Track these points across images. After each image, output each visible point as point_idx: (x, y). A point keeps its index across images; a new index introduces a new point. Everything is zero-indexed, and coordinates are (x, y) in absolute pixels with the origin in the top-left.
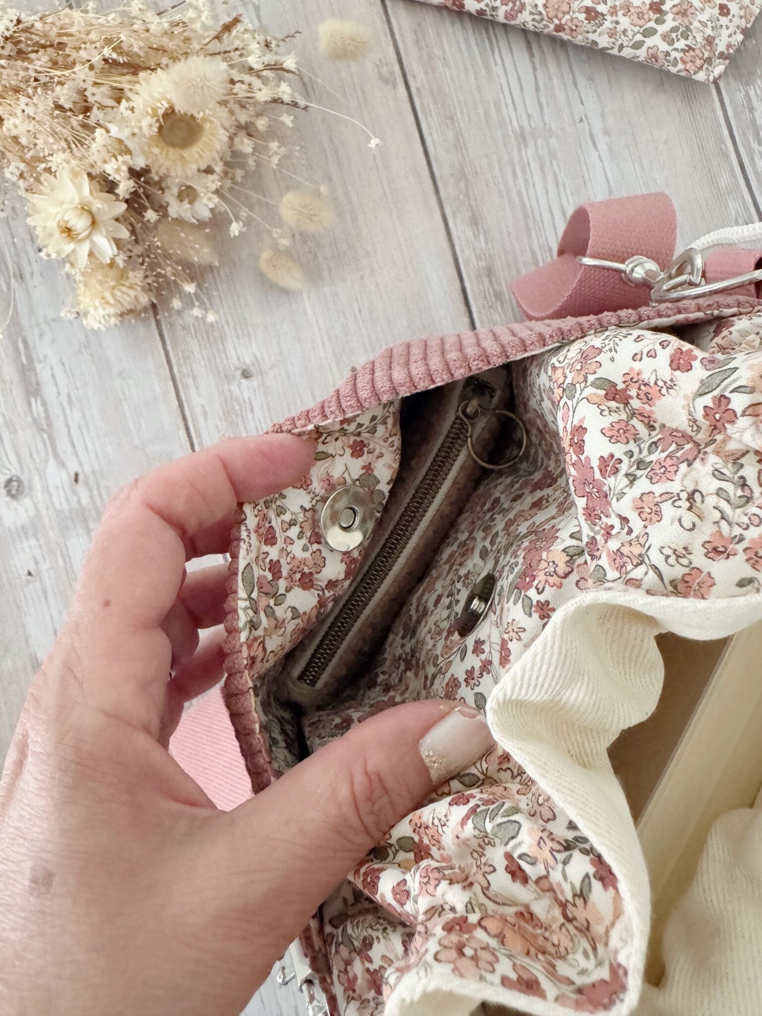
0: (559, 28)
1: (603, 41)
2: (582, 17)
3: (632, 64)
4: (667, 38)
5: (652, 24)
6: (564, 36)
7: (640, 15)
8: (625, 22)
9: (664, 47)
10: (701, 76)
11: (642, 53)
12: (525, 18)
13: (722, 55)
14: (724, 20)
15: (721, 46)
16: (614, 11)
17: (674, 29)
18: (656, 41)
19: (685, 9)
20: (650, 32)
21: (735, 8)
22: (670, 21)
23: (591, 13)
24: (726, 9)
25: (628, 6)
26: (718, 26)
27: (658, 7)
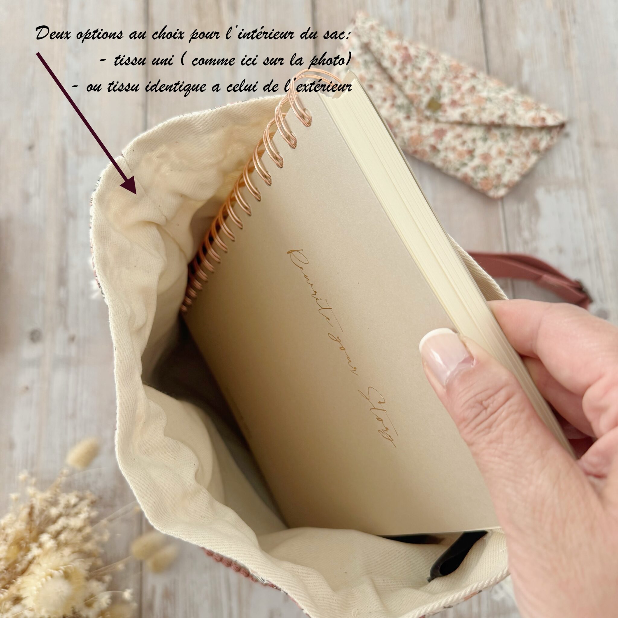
0: (415, 152)
1: (439, 163)
2: (427, 149)
3: (454, 179)
4: (476, 169)
5: (466, 161)
6: (418, 156)
7: (461, 155)
8: (451, 156)
9: (471, 174)
10: (492, 193)
11: (459, 175)
13: (506, 186)
14: (508, 167)
15: (506, 179)
16: (446, 149)
17: (478, 166)
18: (468, 170)
19: (486, 157)
20: (465, 165)
21: (516, 161)
22: (477, 161)
23: (434, 148)
24: (510, 162)
25: (454, 149)
26: (504, 170)
27: (471, 153)
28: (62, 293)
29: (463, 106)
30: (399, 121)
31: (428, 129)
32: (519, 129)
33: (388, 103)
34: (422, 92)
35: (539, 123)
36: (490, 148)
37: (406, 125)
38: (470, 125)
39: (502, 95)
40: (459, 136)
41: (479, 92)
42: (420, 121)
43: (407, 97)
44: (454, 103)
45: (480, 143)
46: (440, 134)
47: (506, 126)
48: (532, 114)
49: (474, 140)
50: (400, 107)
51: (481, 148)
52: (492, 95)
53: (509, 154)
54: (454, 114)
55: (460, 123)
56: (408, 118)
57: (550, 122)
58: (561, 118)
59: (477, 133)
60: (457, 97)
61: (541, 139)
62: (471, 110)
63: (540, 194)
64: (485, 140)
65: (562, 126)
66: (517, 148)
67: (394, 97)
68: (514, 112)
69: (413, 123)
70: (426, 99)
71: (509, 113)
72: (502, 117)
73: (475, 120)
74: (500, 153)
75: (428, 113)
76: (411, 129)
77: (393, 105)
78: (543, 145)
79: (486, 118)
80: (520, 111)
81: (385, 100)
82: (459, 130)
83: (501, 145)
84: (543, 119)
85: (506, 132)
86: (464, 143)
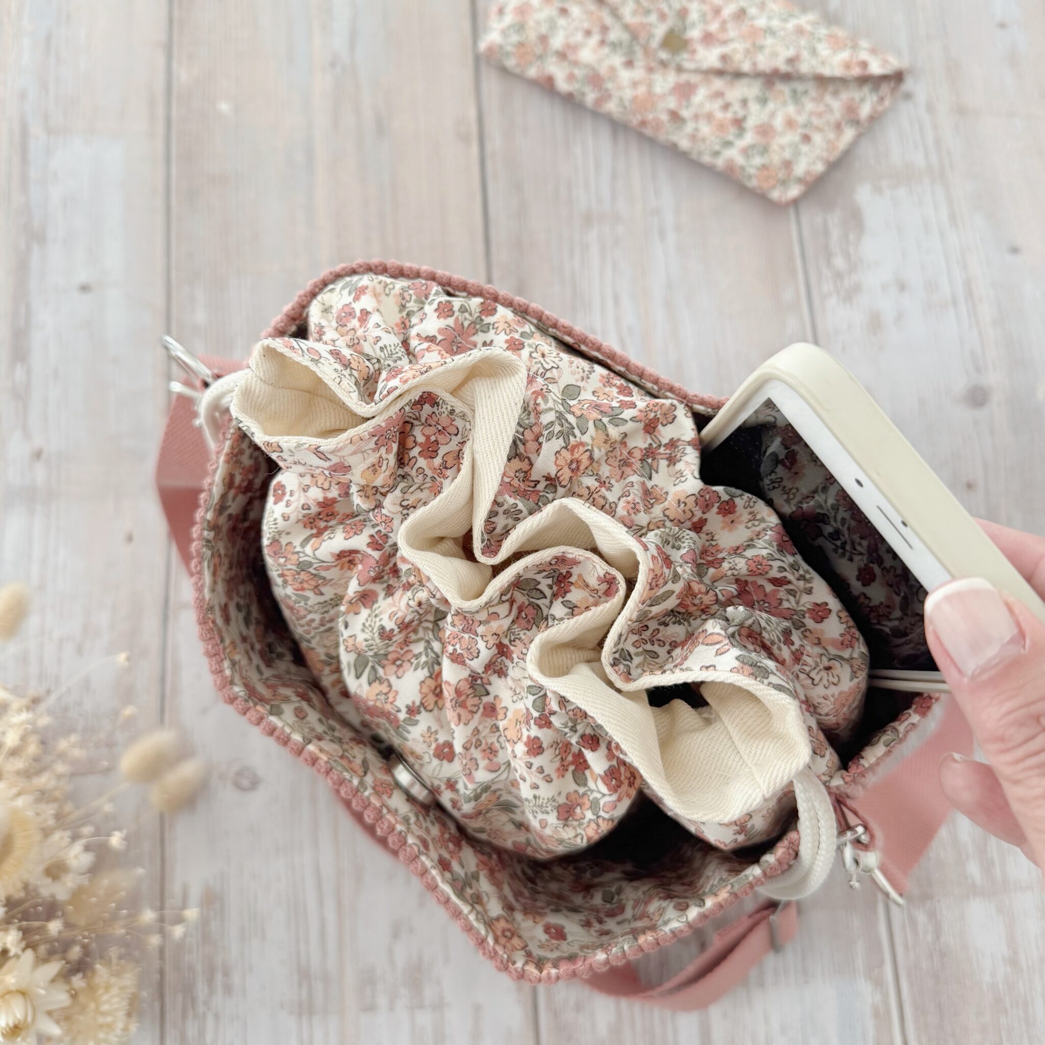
0: (643, 123)
1: (684, 144)
2: (664, 117)
3: (710, 170)
4: (746, 152)
5: (730, 138)
6: (648, 132)
7: (721, 127)
8: (705, 129)
9: (740, 160)
10: (775, 195)
11: (720, 162)
12: (611, 107)
13: (800, 180)
14: (805, 148)
15: (800, 169)
16: (696, 117)
17: (753, 147)
18: (733, 154)
19: (765, 131)
20: (728, 144)
21: (817, 138)
22: (749, 138)
23: (675, 116)
24: (806, 139)
25: (709, 117)
26: (797, 153)
27: (739, 123)
28: (19, 373)
29: (725, 42)
30: (612, 69)
31: (664, 82)
32: (822, 81)
33: (594, 40)
34: (653, 18)
35: (856, 71)
36: (773, 115)
37: (625, 75)
38: (738, 75)
39: (791, 25)
40: (719, 94)
41: (752, 18)
42: (650, 70)
43: (626, 27)
44: (708, 39)
45: (754, 107)
46: (685, 91)
47: (801, 78)
48: (845, 55)
49: (744, 102)
50: (615, 46)
51: (756, 116)
52: (775, 23)
53: (805, 126)
54: (710, 57)
55: (720, 73)
56: (629, 64)
57: (876, 68)
58: (894, 63)
59: (750, 90)
60: (714, 27)
61: (862, 100)
62: (737, 49)
63: (863, 195)
64: (763, 101)
65: (898, 77)
66: (820, 115)
67: (605, 29)
68: (814, 52)
69: (638, 73)
70: (660, 31)
71: (805, 54)
72: (791, 61)
73: (746, 67)
74: (790, 124)
75: (664, 55)
76: (635, 84)
77: (603, 43)
78: (865, 111)
79: (764, 63)
80: (824, 50)
81: (588, 33)
82: (718, 84)
83: (791, 109)
84: (864, 65)
85: (800, 87)
86: (726, 107)
